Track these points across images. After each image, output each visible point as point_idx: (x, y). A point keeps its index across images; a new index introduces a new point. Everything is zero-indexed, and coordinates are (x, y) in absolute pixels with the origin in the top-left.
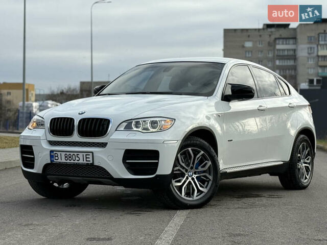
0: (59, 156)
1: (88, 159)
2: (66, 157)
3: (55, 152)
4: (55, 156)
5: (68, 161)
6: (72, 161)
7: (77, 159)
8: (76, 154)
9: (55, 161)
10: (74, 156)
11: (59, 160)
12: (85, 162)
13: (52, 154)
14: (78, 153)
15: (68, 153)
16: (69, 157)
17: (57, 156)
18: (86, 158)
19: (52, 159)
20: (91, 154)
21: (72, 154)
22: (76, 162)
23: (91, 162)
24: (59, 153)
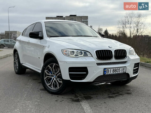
0: (110, 71)
1: (124, 71)
2: (113, 71)
3: (107, 69)
4: (107, 71)
5: (114, 73)
6: (116, 73)
7: (119, 71)
8: (119, 68)
9: (106, 74)
10: (118, 70)
11: (109, 73)
12: (122, 72)
13: (105, 70)
14: (120, 68)
15: (115, 69)
16: (115, 71)
17: (108, 71)
18: (123, 70)
19: (105, 73)
20: (125, 68)
21: (117, 69)
22: (118, 72)
23: (125, 72)
24: (109, 69)
